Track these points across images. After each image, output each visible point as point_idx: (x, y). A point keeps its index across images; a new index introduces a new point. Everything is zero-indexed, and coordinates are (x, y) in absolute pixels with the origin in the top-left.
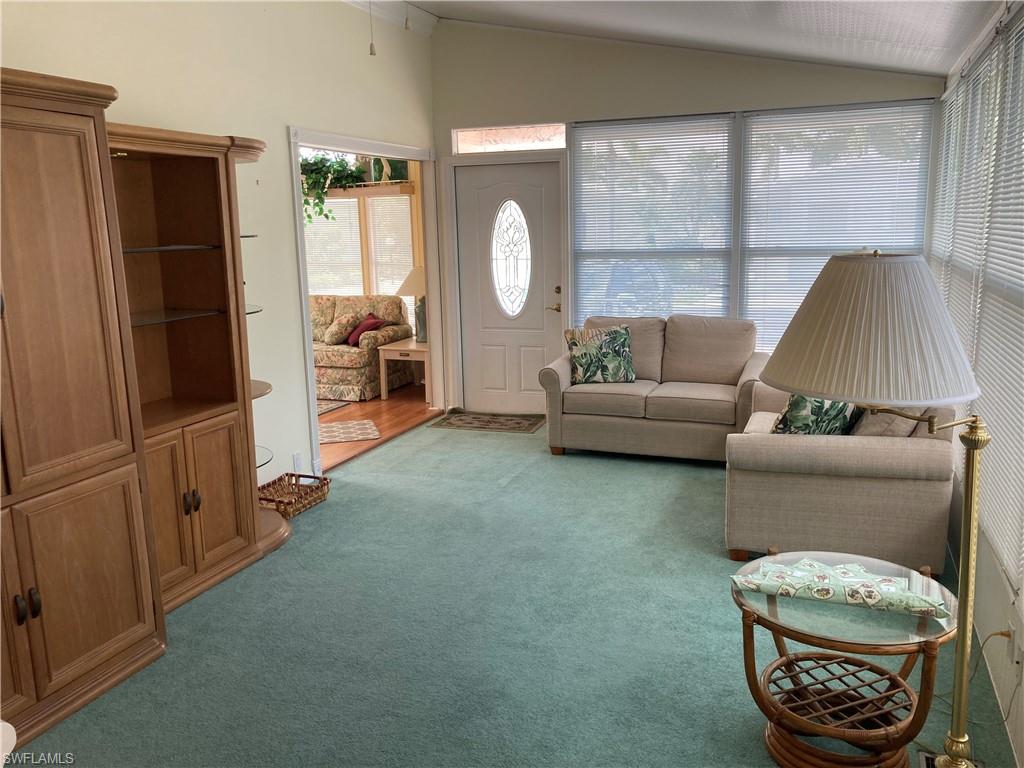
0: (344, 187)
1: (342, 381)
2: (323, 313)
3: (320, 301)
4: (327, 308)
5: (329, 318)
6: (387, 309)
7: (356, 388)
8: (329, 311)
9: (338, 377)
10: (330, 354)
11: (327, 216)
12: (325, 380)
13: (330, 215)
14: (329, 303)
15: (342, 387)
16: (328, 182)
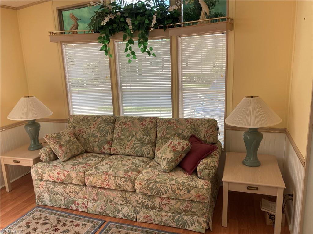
0: (164, 28)
1: (186, 211)
2: (147, 133)
3: (144, 123)
4: (151, 129)
5: (153, 137)
6: (207, 132)
7: (201, 220)
8: (153, 131)
9: (181, 207)
10: (175, 187)
11: (149, 53)
12: (167, 209)
13: (151, 52)
14: (152, 125)
15: (186, 217)
16: (154, 21)
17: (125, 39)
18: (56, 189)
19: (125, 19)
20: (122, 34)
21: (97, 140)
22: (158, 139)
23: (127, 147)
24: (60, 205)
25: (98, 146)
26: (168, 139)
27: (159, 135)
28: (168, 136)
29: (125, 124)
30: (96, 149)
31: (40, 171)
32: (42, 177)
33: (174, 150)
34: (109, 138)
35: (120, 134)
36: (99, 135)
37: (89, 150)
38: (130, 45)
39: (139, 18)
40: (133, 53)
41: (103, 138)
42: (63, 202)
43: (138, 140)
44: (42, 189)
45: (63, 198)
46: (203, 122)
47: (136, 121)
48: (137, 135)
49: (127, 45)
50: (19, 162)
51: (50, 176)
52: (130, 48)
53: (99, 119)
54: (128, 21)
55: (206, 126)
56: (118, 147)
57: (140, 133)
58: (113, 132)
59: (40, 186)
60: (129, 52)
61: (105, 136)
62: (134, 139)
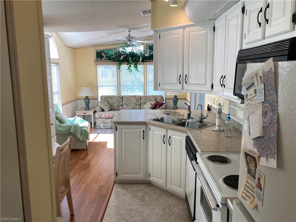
2: (138, 101)
3: (136, 97)
4: (139, 100)
5: (140, 103)
6: (160, 99)
8: (140, 100)
11: (137, 71)
14: (139, 98)
16: (141, 59)
17: (128, 65)
18: (106, 121)
19: (128, 57)
20: (127, 63)
21: (116, 105)
22: (142, 103)
23: (130, 107)
24: (108, 127)
25: (117, 107)
26: (146, 103)
27: (142, 102)
28: (146, 102)
29: (128, 98)
30: (116, 108)
31: (100, 114)
32: (101, 117)
33: (151, 104)
34: (121, 104)
35: (126, 102)
36: (117, 103)
37: (113, 109)
38: (130, 67)
39: (135, 58)
40: (131, 71)
41: (119, 104)
42: (109, 126)
43: (134, 104)
44: (100, 122)
45: (109, 124)
46: (158, 96)
47: (132, 97)
48: (134, 102)
49: (128, 67)
50: (86, 113)
51: (105, 116)
52: (130, 69)
53: (116, 97)
54: (130, 58)
55: (160, 97)
56: (126, 107)
57: (134, 101)
58: (122, 102)
59: (99, 121)
60: (129, 70)
61: (120, 103)
62: (132, 103)
